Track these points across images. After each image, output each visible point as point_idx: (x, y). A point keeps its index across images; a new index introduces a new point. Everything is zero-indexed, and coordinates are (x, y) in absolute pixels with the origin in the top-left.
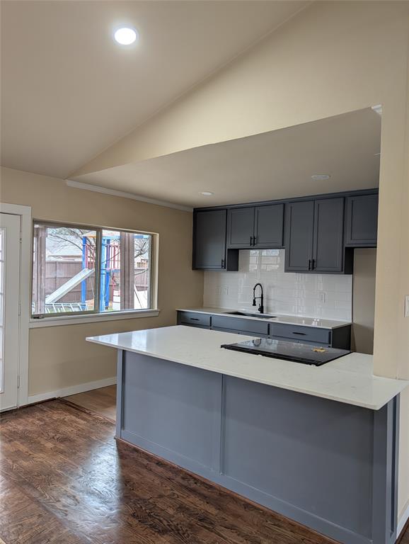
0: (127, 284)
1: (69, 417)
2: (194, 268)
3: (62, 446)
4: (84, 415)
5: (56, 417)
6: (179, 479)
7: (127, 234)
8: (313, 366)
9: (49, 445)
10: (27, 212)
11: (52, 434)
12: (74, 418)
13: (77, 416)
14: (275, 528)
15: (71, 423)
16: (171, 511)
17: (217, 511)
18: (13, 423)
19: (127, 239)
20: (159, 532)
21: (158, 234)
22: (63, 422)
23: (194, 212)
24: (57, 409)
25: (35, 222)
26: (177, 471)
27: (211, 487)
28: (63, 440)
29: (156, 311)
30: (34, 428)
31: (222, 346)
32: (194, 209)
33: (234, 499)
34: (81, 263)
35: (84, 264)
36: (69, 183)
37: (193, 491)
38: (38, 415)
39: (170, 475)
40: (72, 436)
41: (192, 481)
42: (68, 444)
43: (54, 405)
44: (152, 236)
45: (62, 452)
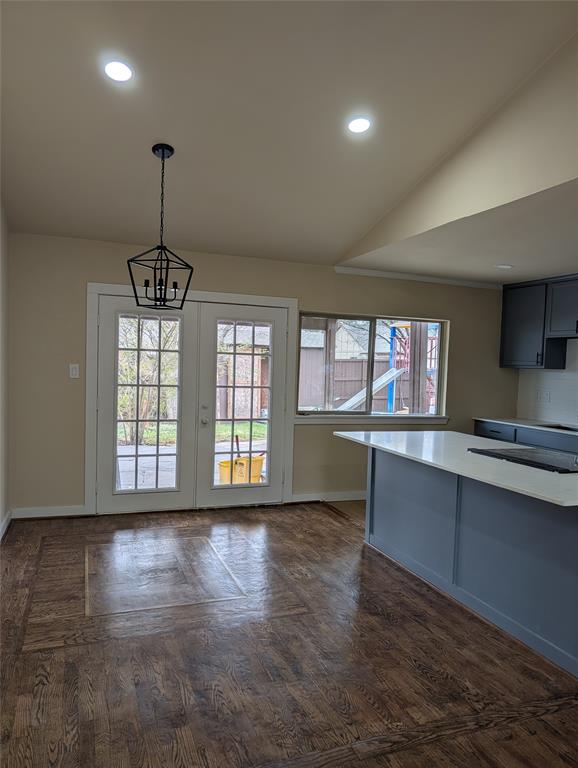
0: (416, 384)
1: (326, 519)
2: (502, 365)
3: (311, 539)
4: (342, 519)
5: (314, 516)
6: (412, 585)
7: (418, 323)
8: (556, 473)
9: (300, 536)
10: (294, 305)
11: (305, 529)
12: (331, 520)
13: (335, 519)
14: (493, 641)
15: (326, 524)
16: (390, 604)
17: (436, 614)
18: (274, 515)
19: (418, 329)
20: (370, 613)
21: (449, 322)
22: (320, 522)
23: (504, 291)
24: (318, 511)
25: (301, 314)
26: (413, 578)
27: (443, 597)
28: (313, 535)
29: (444, 418)
30: (291, 521)
31: (469, 450)
32: (504, 286)
33: (461, 610)
34: (388, 362)
35: (392, 362)
36: (338, 270)
37: (422, 596)
38: (299, 512)
39: (405, 580)
40: (324, 534)
41: (425, 589)
42: (317, 538)
43: (316, 506)
44: (442, 324)
45: (309, 543)
